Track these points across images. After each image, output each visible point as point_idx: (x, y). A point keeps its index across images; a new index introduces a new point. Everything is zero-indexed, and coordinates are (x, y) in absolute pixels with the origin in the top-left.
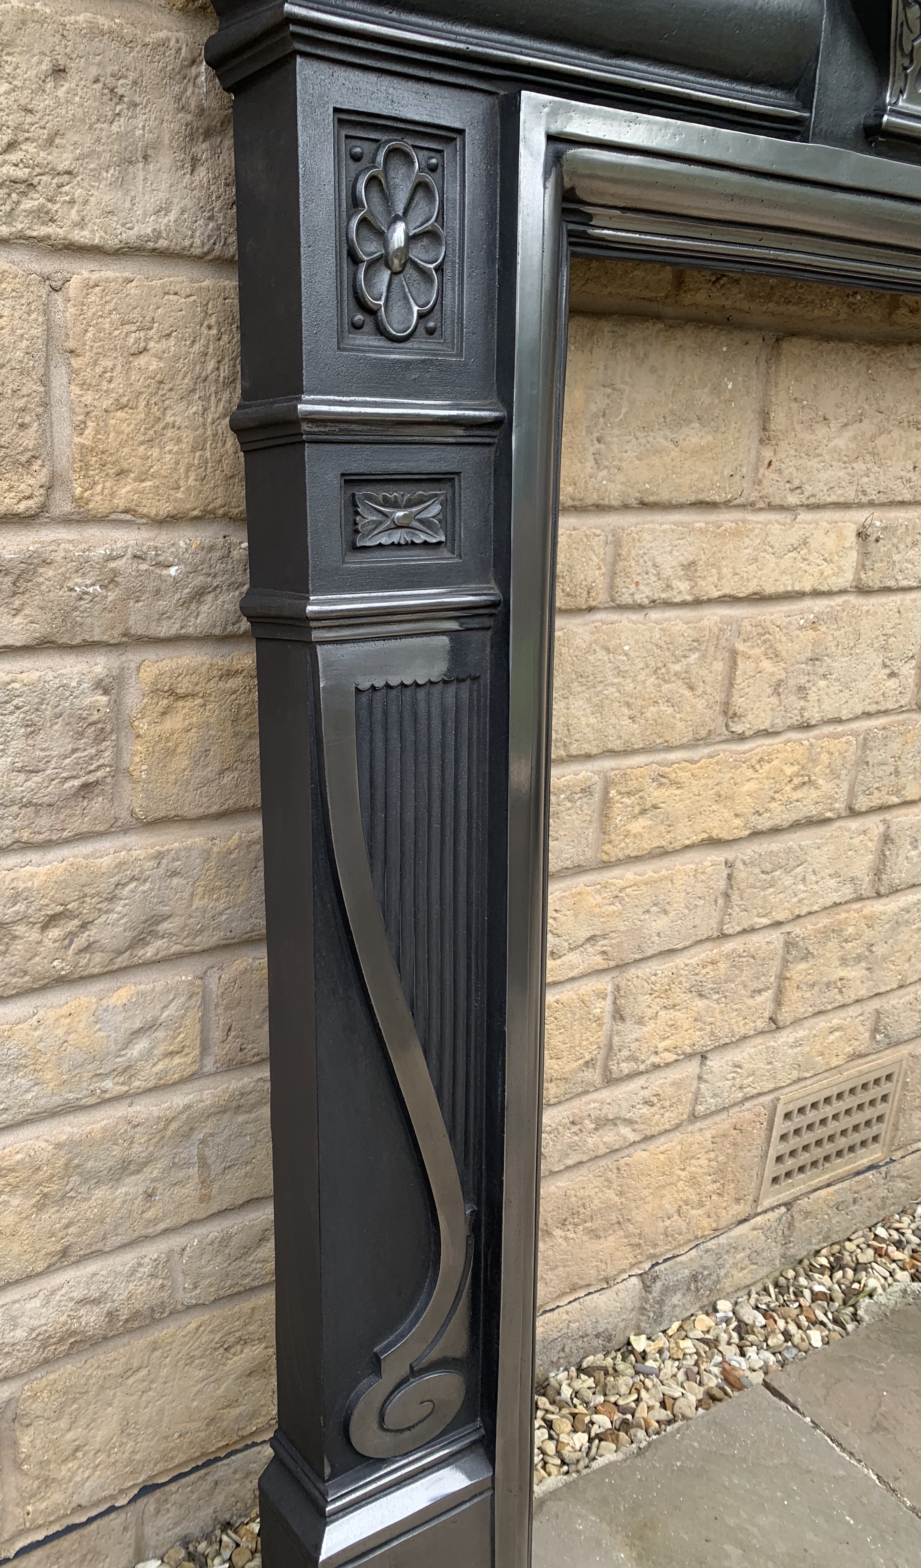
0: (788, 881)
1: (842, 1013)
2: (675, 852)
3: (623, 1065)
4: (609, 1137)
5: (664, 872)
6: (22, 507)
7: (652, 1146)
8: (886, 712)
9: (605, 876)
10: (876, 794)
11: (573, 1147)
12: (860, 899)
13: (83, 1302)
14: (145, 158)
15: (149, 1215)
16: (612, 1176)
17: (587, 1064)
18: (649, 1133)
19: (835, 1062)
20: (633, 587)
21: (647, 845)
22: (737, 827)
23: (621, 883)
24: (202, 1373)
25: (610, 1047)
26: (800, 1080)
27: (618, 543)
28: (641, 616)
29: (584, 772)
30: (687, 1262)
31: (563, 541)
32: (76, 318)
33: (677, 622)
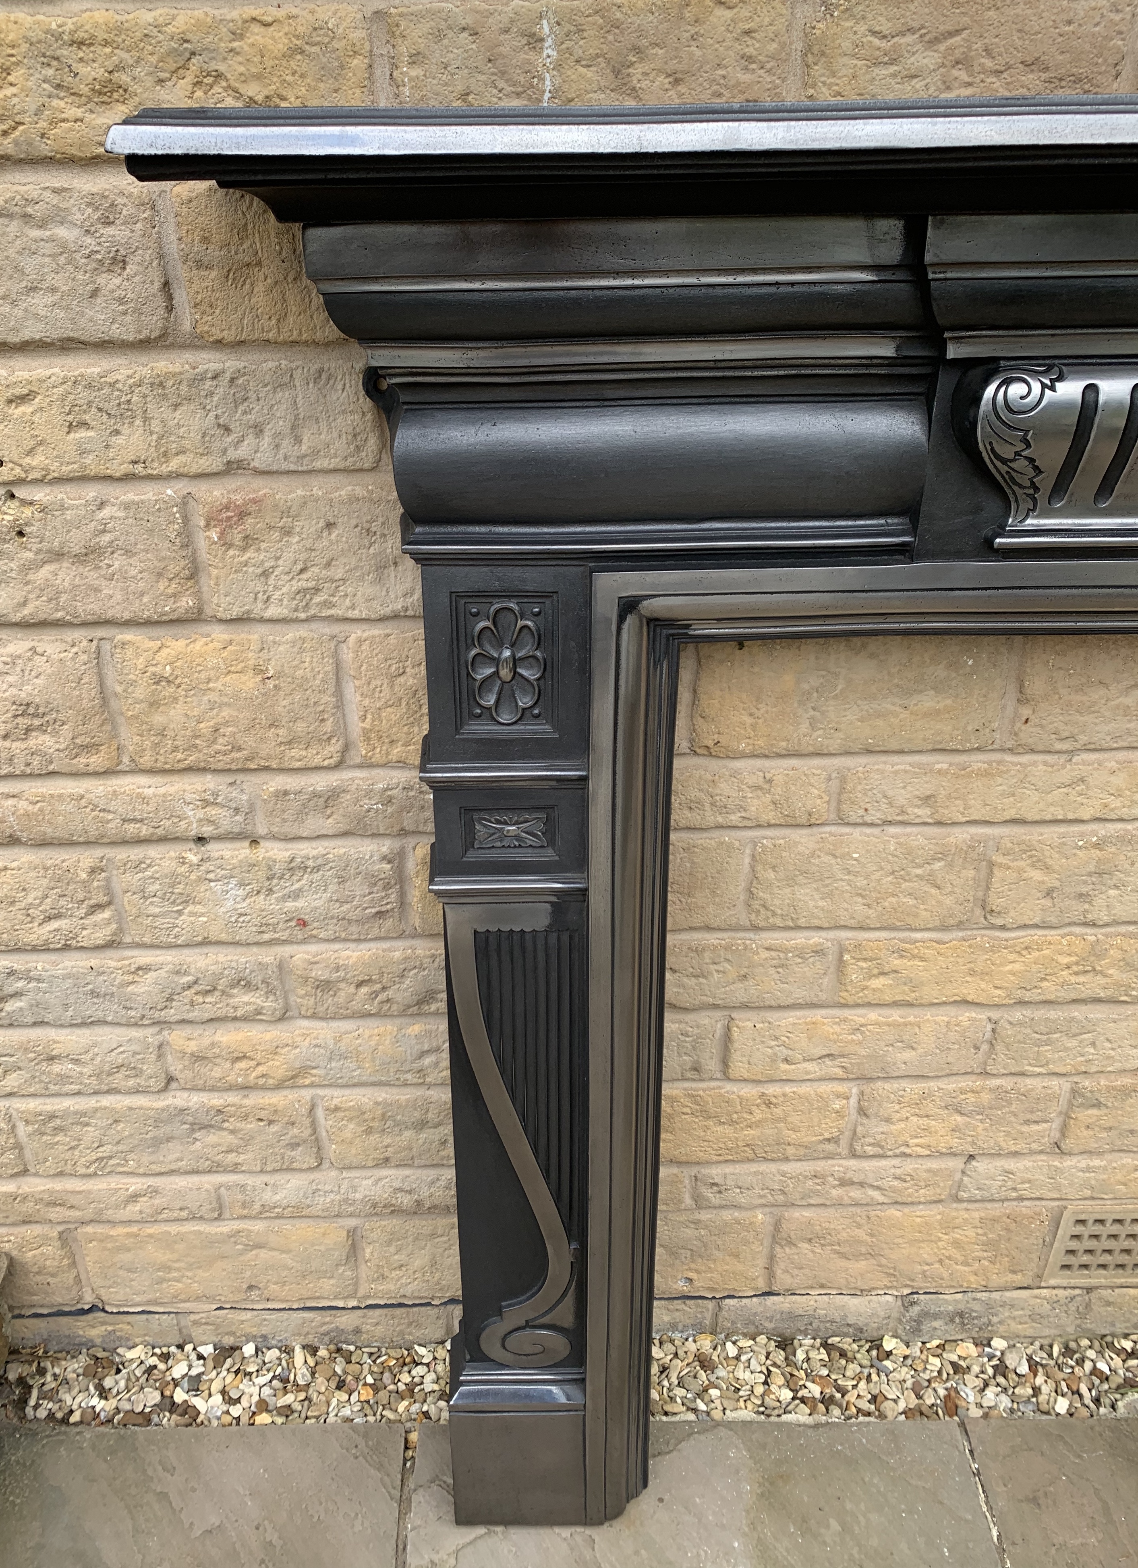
0: (1071, 1043)
2: (922, 1005)
3: (868, 1147)
4: (854, 1194)
5: (910, 1018)
6: (327, 762)
7: (906, 1209)
9: (844, 1013)
11: (817, 1193)
16: (862, 1221)
17: (828, 1139)
20: (861, 812)
21: (887, 998)
22: (997, 996)
23: (862, 1020)
25: (855, 1133)
26: (1092, 1198)
27: (843, 780)
28: (876, 831)
29: (816, 938)
30: (951, 1301)
31: (779, 779)
32: (354, 659)
33: (918, 837)
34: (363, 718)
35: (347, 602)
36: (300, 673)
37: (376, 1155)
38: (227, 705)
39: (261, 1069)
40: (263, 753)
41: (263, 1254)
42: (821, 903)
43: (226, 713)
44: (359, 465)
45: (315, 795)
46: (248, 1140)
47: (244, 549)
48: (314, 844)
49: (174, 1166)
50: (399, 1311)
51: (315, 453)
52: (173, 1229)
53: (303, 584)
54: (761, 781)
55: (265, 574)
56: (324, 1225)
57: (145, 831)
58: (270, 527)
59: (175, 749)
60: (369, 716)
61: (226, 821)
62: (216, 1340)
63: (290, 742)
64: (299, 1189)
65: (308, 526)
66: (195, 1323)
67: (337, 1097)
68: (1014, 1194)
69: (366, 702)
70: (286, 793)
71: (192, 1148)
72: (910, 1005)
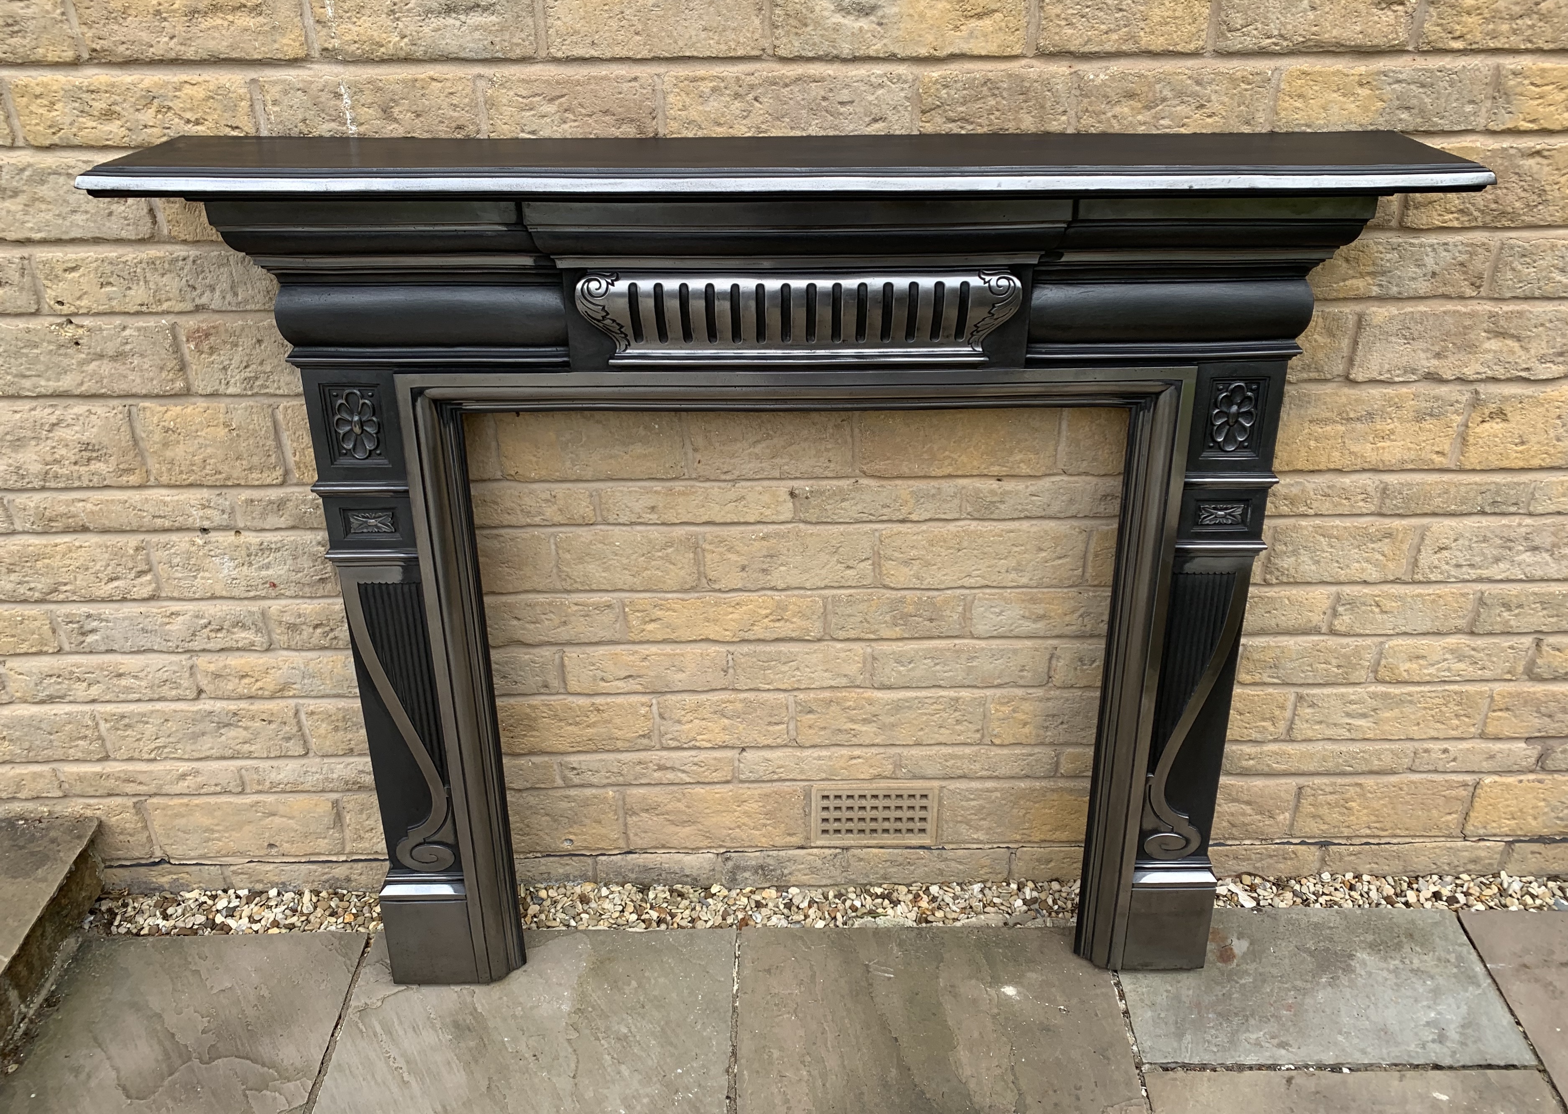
0: (783, 668)
1: (861, 751)
3: (672, 742)
4: (668, 775)
5: (675, 652)
6: (276, 482)
7: (707, 788)
8: (850, 587)
9: (635, 647)
10: (852, 631)
11: (643, 775)
12: (858, 687)
16: (678, 796)
17: (644, 736)
18: (701, 780)
19: (861, 777)
20: (615, 516)
21: (660, 638)
22: (728, 636)
23: (648, 652)
25: (660, 731)
26: (829, 779)
27: (600, 497)
28: (627, 529)
29: (606, 598)
30: (753, 858)
31: (560, 496)
32: (284, 419)
33: (655, 533)
34: (294, 455)
36: (251, 427)
37: (343, 746)
39: (259, 684)
40: (235, 476)
41: (277, 820)
42: (604, 574)
45: (271, 502)
46: (256, 734)
47: (211, 354)
48: (275, 534)
49: (208, 753)
50: (374, 864)
51: (246, 301)
52: (212, 800)
53: (249, 375)
54: (549, 497)
55: (225, 369)
56: (315, 797)
57: (168, 523)
58: (225, 342)
59: (181, 473)
60: (297, 454)
61: (218, 518)
62: (250, 886)
63: (250, 470)
64: (294, 771)
65: (247, 341)
66: (234, 872)
67: (312, 704)
68: (775, 777)
69: (295, 445)
70: (253, 501)
71: (219, 740)
72: (676, 642)
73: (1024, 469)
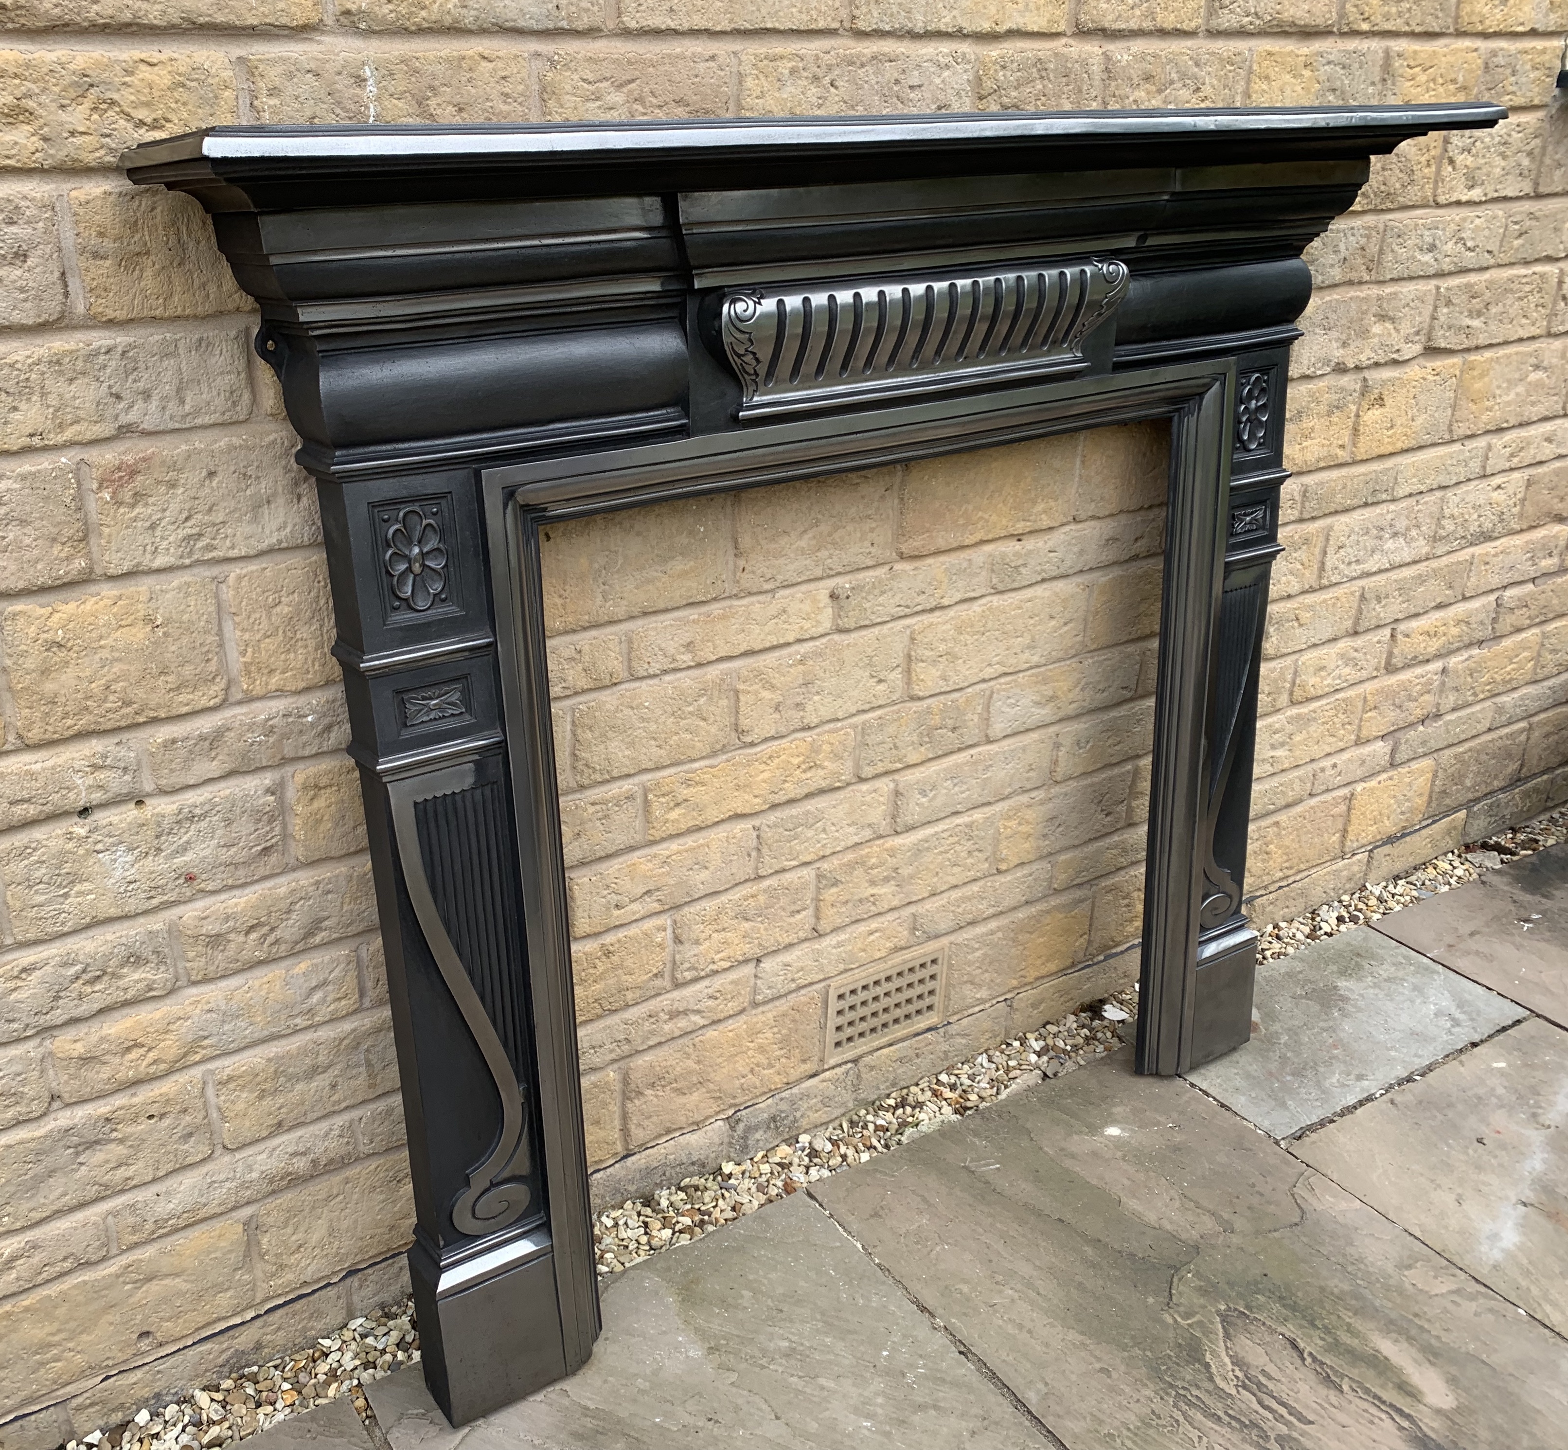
0: (810, 833)
1: (881, 919)
2: (708, 827)
3: (686, 974)
4: (682, 1023)
5: (701, 841)
6: (212, 703)
7: (721, 1027)
8: (880, 707)
9: (655, 849)
10: (880, 764)
11: (652, 1033)
12: (881, 837)
13: (295, 1154)
14: (268, 502)
15: (334, 1098)
16: (690, 1050)
17: (656, 975)
18: (715, 1018)
19: (878, 955)
20: (646, 666)
21: (683, 827)
22: (757, 804)
23: (668, 853)
24: (382, 1197)
25: (674, 963)
26: (846, 971)
27: (630, 641)
28: (656, 681)
29: (626, 786)
30: (766, 1108)
31: (586, 649)
32: (234, 596)
33: (686, 680)
34: (244, 653)
35: (228, 543)
36: (186, 617)
37: (268, 1123)
38: (117, 660)
39: (152, 1055)
40: (152, 704)
41: (155, 1286)
42: (627, 752)
43: (117, 668)
44: (235, 418)
45: (202, 738)
46: (138, 1145)
47: (133, 506)
48: (199, 791)
49: (55, 1207)
51: (197, 412)
52: (54, 1290)
53: (190, 531)
54: (574, 653)
55: (153, 527)
56: (221, 1223)
57: (32, 811)
58: (158, 482)
59: (66, 715)
60: (250, 650)
61: (116, 782)
63: (178, 688)
64: (191, 1189)
65: (192, 477)
67: (229, 1066)
68: (793, 986)
69: (247, 636)
70: (174, 741)
71: (78, 1175)
72: (699, 829)
73: (1046, 522)
